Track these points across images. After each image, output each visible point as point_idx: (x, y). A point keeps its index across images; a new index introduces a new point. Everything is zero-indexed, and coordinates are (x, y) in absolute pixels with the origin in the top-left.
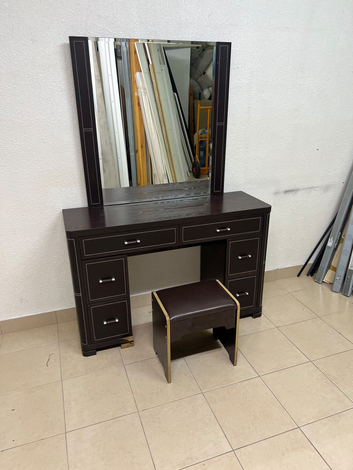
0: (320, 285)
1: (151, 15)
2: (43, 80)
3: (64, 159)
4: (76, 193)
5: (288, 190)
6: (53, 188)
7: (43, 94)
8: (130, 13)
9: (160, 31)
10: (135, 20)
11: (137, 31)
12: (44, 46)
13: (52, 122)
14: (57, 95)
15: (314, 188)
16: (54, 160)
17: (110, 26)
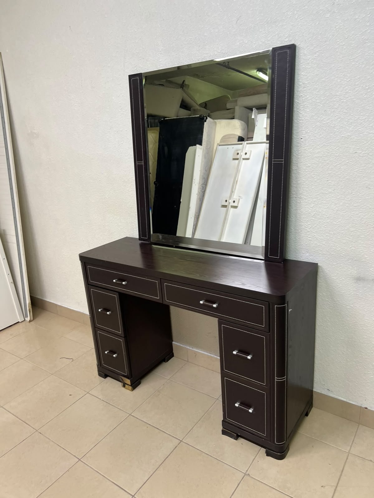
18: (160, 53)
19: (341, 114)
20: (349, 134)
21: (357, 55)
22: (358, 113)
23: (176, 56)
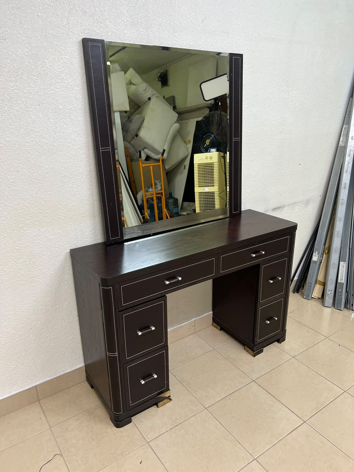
0: (309, 301)
1: (143, 15)
2: (14, 90)
3: (43, 191)
4: (60, 232)
5: (276, 207)
6: (30, 229)
7: (15, 109)
8: (119, 11)
9: (153, 35)
10: (126, 20)
11: (127, 33)
12: (15, 46)
13: (27, 144)
14: (33, 110)
15: (297, 203)
16: (31, 193)
17: (96, 25)
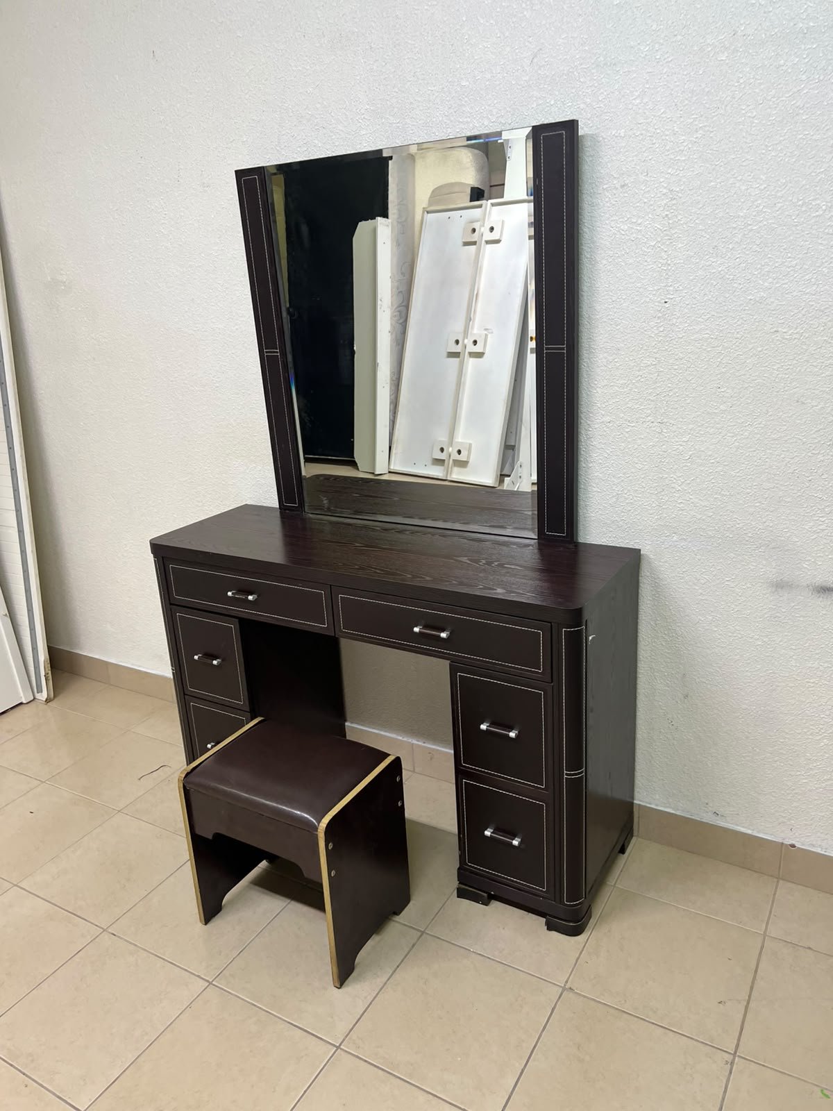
18: (362, 117)
19: (748, 254)
20: (762, 294)
21: (781, 138)
22: (782, 252)
23: (398, 125)
